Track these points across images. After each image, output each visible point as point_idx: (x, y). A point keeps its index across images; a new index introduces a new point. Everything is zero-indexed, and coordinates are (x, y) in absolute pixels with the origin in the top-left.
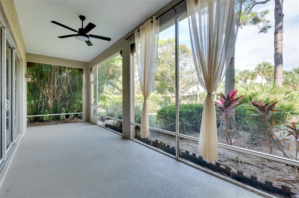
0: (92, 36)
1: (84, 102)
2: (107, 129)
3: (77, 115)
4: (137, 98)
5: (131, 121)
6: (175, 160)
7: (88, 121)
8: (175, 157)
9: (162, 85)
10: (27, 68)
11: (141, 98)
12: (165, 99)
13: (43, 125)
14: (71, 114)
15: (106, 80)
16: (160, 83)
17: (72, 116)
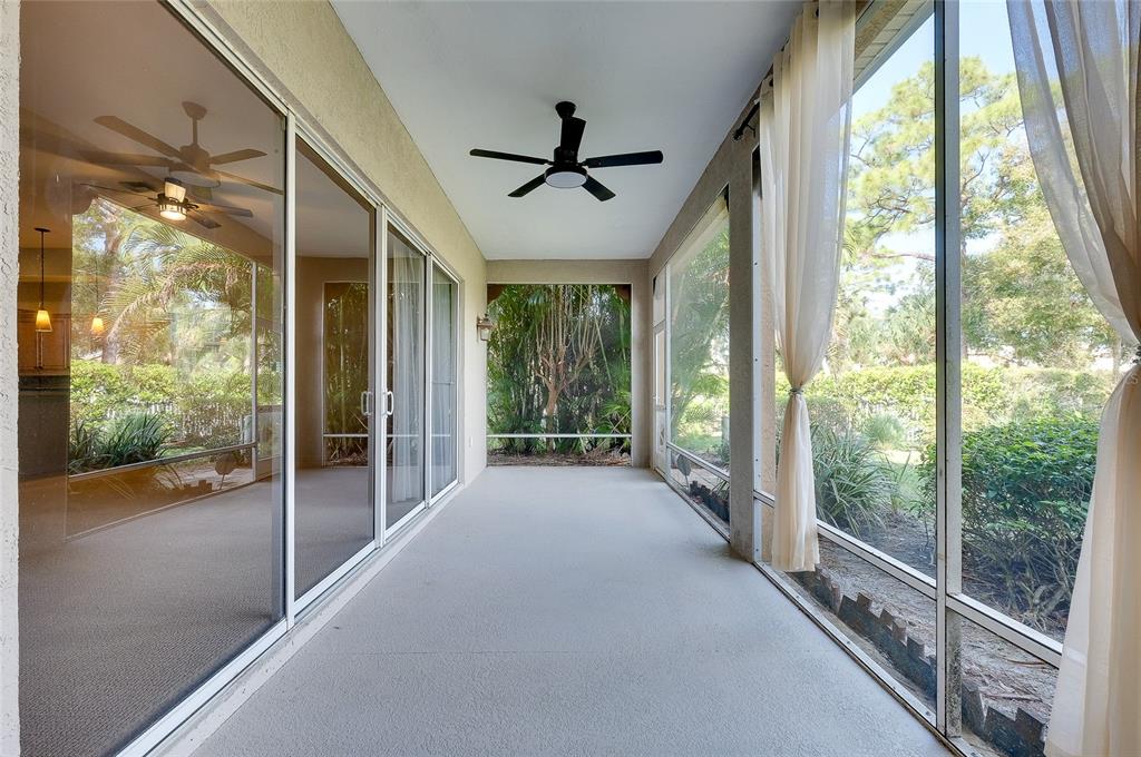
0: (594, 163)
1: (634, 397)
2: (688, 503)
3: (621, 441)
4: (876, 383)
5: (758, 485)
6: (925, 738)
7: (646, 464)
8: (932, 719)
9: (1042, 317)
10: (488, 303)
11: (896, 385)
12: (1052, 388)
13: (526, 464)
14: (604, 439)
15: (718, 316)
16: (1027, 305)
17: (607, 444)
